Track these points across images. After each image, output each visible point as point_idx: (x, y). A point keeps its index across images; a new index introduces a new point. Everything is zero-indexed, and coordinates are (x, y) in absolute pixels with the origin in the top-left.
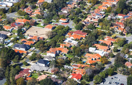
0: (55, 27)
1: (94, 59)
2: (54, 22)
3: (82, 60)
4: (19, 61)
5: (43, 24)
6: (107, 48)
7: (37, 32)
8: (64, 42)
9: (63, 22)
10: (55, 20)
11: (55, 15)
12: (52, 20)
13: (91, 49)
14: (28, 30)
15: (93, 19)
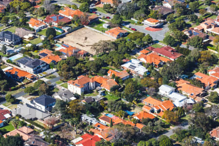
0: (128, 33)
1: (156, 110)
2: (134, 23)
3: (132, 108)
4: (5, 92)
5: (107, 25)
6: (200, 91)
7: (86, 38)
8: (122, 66)
9: (150, 26)
10: (137, 20)
11: (140, 11)
12: (132, 19)
13: (164, 90)
14: (72, 33)
15: (213, 27)
